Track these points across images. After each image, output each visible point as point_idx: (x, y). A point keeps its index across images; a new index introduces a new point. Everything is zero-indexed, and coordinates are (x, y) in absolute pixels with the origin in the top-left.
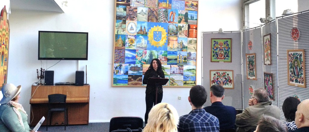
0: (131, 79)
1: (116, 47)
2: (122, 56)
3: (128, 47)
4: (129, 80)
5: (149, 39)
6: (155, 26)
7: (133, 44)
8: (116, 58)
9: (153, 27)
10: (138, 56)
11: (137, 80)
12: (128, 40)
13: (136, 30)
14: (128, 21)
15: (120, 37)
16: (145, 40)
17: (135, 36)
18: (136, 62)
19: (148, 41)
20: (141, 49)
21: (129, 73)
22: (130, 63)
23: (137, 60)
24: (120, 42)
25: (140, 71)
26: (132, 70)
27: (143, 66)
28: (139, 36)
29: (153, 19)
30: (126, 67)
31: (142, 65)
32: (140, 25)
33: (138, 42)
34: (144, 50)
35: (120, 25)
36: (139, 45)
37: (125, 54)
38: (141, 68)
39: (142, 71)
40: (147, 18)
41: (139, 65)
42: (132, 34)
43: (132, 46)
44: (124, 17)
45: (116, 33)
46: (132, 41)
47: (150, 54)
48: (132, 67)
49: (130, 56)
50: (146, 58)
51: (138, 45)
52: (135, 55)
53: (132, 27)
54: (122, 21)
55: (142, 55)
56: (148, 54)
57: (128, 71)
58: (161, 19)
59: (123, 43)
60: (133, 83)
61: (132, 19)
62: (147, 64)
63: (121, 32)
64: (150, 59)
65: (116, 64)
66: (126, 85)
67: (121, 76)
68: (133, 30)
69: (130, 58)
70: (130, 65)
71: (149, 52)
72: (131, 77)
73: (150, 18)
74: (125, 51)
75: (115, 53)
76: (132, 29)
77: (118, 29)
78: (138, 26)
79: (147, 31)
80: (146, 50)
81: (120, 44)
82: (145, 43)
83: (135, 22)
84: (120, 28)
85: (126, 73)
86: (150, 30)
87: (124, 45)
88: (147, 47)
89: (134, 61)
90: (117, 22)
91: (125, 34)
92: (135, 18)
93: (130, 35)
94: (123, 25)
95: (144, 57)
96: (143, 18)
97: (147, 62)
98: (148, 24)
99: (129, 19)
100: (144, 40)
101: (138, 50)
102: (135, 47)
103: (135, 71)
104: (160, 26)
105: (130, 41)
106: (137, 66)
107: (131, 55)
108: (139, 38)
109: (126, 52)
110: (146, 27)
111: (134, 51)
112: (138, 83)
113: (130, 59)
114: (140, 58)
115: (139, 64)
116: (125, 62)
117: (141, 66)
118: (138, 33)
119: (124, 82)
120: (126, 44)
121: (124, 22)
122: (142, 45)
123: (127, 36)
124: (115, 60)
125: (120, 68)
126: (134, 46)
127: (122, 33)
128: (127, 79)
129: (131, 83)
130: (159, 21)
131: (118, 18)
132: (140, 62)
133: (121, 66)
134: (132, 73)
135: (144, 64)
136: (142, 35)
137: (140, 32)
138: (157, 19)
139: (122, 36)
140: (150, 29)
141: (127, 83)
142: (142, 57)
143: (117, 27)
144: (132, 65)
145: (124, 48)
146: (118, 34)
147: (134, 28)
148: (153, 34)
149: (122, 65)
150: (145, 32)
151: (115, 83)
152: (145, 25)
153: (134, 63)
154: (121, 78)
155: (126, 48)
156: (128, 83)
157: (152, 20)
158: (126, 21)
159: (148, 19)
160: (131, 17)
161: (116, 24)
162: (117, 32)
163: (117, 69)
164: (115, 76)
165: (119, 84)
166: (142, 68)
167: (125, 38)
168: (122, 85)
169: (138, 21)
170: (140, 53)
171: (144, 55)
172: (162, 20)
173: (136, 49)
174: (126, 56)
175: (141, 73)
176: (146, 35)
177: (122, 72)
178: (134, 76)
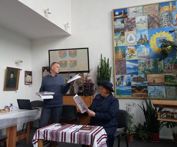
0: (134, 90)
1: (116, 59)
2: (123, 68)
3: (129, 58)
4: (133, 91)
5: (152, 47)
6: (157, 33)
7: (134, 55)
8: (118, 70)
9: (155, 33)
10: (140, 66)
11: (142, 91)
12: (128, 50)
13: (136, 40)
14: (126, 32)
15: (120, 48)
16: (147, 49)
17: (135, 46)
18: (139, 73)
19: (151, 50)
20: (144, 58)
21: (131, 84)
22: (132, 74)
23: (140, 71)
24: (120, 54)
25: (144, 82)
26: (135, 81)
27: (147, 77)
28: (140, 45)
29: (154, 25)
30: (128, 78)
31: (146, 75)
32: (140, 34)
33: (139, 52)
34: (147, 59)
35: (119, 37)
36: (141, 54)
37: (127, 65)
38: (145, 78)
39: (146, 82)
40: (147, 26)
41: (143, 76)
42: (131, 45)
43: (133, 56)
44: (122, 29)
45: (115, 46)
46: (132, 52)
47: (154, 63)
48: (134, 77)
49: (131, 67)
50: (150, 67)
51: (139, 55)
52: (137, 65)
53: (131, 37)
54: (120, 33)
55: (145, 65)
56: (151, 63)
57: (130, 82)
58: (164, 23)
59: (123, 54)
60: (138, 94)
61: (130, 29)
62: (152, 74)
63: (120, 44)
64: (155, 68)
65: (118, 75)
66: (130, 96)
67: (124, 87)
68: (133, 40)
69: (132, 68)
70: (132, 76)
71: (153, 61)
72: (134, 89)
73: (150, 25)
74: (125, 62)
75: (116, 65)
76: (131, 39)
77: (117, 41)
78: (138, 35)
79: (148, 39)
80: (148, 59)
81: (120, 56)
82: (147, 52)
83: (134, 32)
84: (119, 40)
85: (129, 84)
86: (151, 38)
87: (124, 56)
88: (150, 56)
89: (137, 71)
90: (115, 35)
91: (124, 45)
92: (133, 28)
93: (130, 46)
94: (122, 37)
95: (147, 67)
96: (143, 27)
97: (152, 71)
98: (148, 32)
99: (127, 30)
100: (145, 49)
101: (140, 60)
102: (137, 57)
103: (138, 82)
104: (164, 31)
105: (130, 51)
106: (140, 76)
107: (133, 65)
108: (140, 47)
109: (127, 63)
110: (147, 35)
111: (136, 61)
112: (143, 95)
113: (132, 70)
114: (143, 68)
115: (142, 74)
116: (127, 73)
117: (145, 77)
118: (138, 43)
119: (128, 94)
120: (126, 55)
121: (123, 34)
122: (144, 54)
123: (127, 47)
124: (117, 72)
125: (122, 80)
126: (135, 56)
127: (122, 45)
128: (131, 91)
129: (135, 95)
130: (161, 27)
131: (116, 31)
132: (144, 72)
133: (122, 77)
134: (136, 85)
135: (149, 74)
136: (143, 44)
137: (140, 41)
138: (159, 25)
139: (122, 47)
140: (152, 36)
141: (131, 94)
142: (145, 67)
143: (116, 40)
144: (135, 76)
145: (124, 59)
146: (117, 47)
147: (134, 38)
148: (155, 42)
149: (124, 76)
150: (146, 40)
151: (119, 95)
152: (146, 33)
153: (137, 73)
154: (124, 89)
155: (126, 59)
156: (133, 94)
157: (153, 27)
158: (124, 33)
159: (149, 27)
160: (130, 28)
161: (115, 37)
162: (117, 45)
163: (119, 81)
164: (118, 87)
165: (123, 95)
166: (147, 79)
167: (124, 49)
168: (125, 96)
169: (137, 30)
170: (142, 63)
171: (147, 64)
172: (165, 25)
173: (137, 59)
174: (128, 67)
175: (145, 83)
176: (147, 43)
177: (125, 83)
178: (138, 87)
